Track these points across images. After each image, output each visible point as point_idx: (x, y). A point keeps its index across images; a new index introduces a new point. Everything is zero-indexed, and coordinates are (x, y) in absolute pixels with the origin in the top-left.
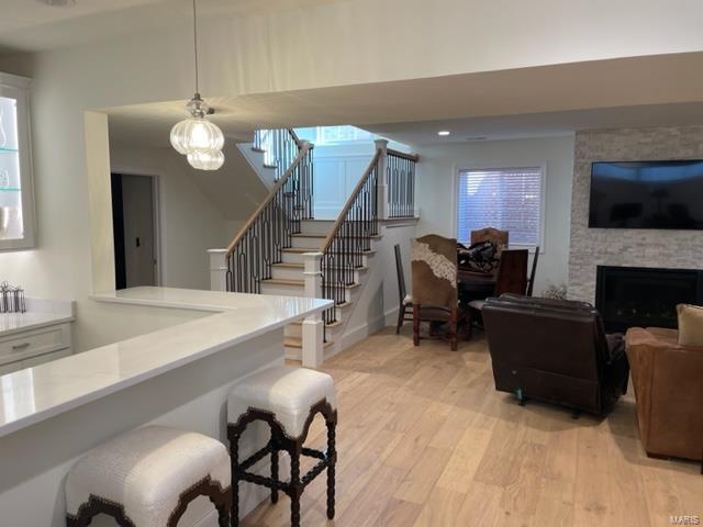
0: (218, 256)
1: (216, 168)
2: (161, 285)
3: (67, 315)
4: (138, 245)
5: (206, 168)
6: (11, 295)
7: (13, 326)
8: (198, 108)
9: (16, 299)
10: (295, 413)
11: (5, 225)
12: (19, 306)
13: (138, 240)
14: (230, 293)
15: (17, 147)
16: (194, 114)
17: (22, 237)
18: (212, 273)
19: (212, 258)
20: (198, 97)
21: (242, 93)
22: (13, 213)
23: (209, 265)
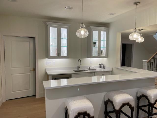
0: (145, 62)
1: (142, 42)
2: (132, 67)
3: (111, 70)
4: (128, 58)
5: (140, 42)
6: (103, 65)
7: (103, 71)
8: (135, 30)
9: (103, 66)
10: (153, 97)
11: (103, 53)
12: (104, 68)
13: (128, 57)
14: (148, 71)
15: (106, 40)
16: (134, 32)
17: (105, 55)
18: (143, 66)
19: (144, 62)
20: (135, 28)
21: (148, 25)
22: (104, 51)
23: (143, 64)
